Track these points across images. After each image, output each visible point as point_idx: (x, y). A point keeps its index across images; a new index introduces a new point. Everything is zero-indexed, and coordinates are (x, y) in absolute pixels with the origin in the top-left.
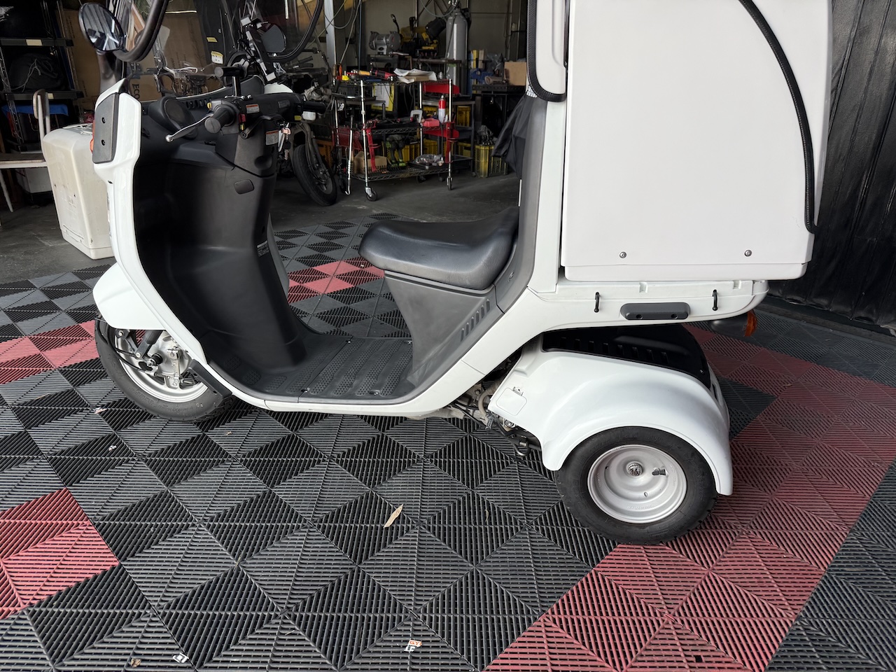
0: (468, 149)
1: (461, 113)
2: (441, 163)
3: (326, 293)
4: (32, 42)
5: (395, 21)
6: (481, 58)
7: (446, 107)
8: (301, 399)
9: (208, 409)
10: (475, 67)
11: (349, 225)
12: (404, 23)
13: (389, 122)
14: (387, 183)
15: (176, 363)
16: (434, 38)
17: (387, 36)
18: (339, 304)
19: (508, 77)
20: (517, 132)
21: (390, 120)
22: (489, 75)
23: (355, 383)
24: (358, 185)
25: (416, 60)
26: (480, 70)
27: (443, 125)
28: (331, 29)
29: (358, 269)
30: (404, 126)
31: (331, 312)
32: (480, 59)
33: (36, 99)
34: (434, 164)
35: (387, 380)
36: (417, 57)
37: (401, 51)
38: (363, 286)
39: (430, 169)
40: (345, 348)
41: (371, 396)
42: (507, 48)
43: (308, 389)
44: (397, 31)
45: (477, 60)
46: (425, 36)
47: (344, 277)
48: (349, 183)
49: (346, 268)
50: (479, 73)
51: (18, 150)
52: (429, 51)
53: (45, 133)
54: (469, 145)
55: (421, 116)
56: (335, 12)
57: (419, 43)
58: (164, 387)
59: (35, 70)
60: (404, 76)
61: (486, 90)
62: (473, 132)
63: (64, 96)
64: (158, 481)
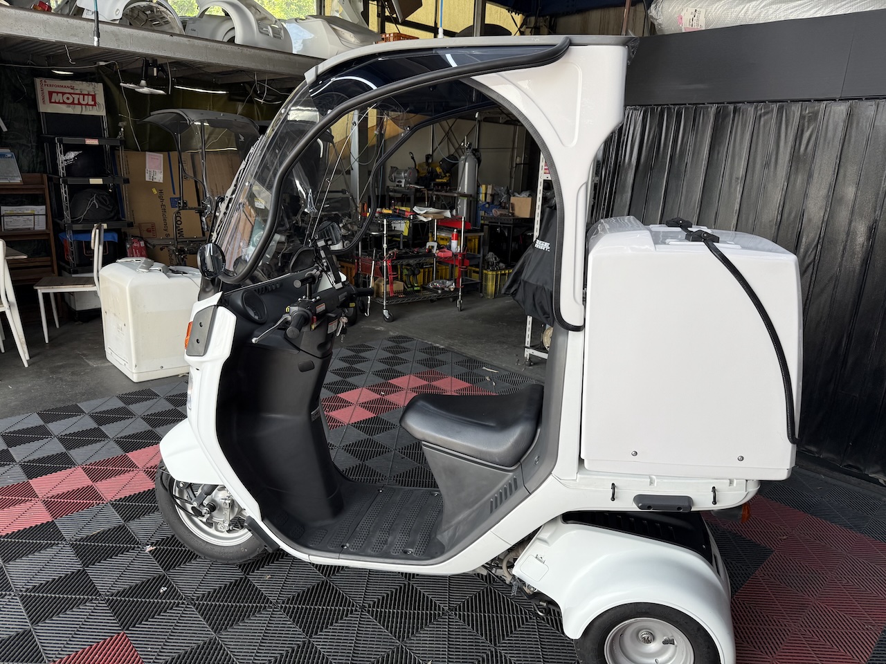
0: (477, 272)
1: (470, 240)
2: (452, 287)
3: (350, 423)
4: (93, 181)
5: (413, 158)
6: (490, 191)
7: (458, 238)
8: (342, 556)
9: (252, 553)
10: (483, 200)
11: (369, 348)
12: (421, 159)
13: (406, 253)
14: (404, 304)
15: (227, 512)
16: (447, 172)
17: (405, 172)
18: (363, 436)
19: (513, 209)
20: (526, 278)
21: (408, 250)
22: (496, 207)
23: (389, 540)
24: (376, 308)
25: (430, 192)
26: (488, 203)
27: (455, 255)
28: (356, 165)
29: (379, 396)
30: (420, 256)
31: (355, 444)
32: (488, 192)
33: (95, 233)
34: (446, 289)
35: (418, 537)
36: (431, 189)
37: (417, 184)
38: (384, 416)
39: (442, 293)
40: (378, 499)
41: (405, 556)
42: (511, 177)
43: (348, 545)
44: (414, 165)
45: (486, 194)
46: (438, 170)
47: (366, 406)
48: (369, 306)
49: (368, 395)
50: (487, 205)
51: (70, 273)
52: (442, 184)
54: (477, 269)
55: (435, 247)
56: (359, 153)
57: (433, 175)
58: (212, 531)
59: (94, 204)
60: (424, 213)
61: (494, 221)
62: (481, 258)
63: (116, 225)
64: (206, 627)
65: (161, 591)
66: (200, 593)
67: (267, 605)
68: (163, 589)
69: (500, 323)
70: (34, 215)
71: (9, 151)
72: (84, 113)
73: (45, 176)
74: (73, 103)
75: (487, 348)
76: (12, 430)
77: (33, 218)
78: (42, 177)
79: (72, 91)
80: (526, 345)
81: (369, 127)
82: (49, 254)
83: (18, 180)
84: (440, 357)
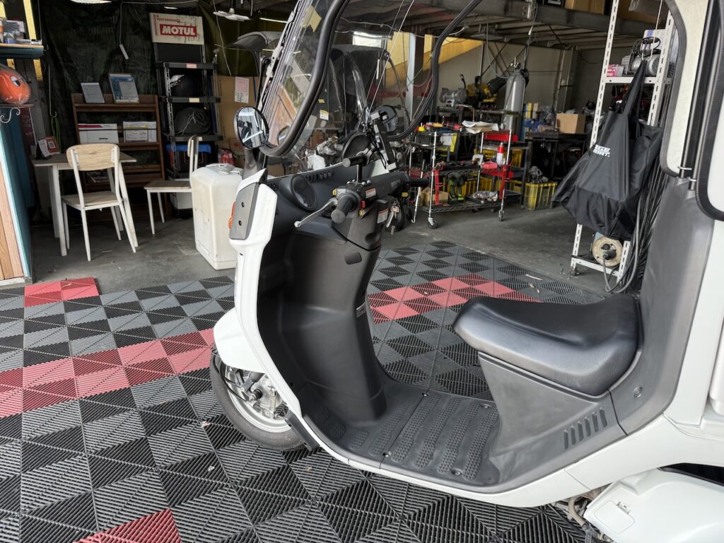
0: (519, 185)
1: (514, 155)
2: (495, 198)
3: (395, 319)
4: (192, 100)
5: (463, 80)
6: (536, 109)
7: (504, 151)
8: (383, 466)
10: (529, 117)
11: (414, 251)
12: (470, 81)
13: (453, 165)
14: (446, 214)
15: (273, 399)
16: (495, 93)
17: (456, 92)
18: (407, 333)
19: (559, 125)
20: (581, 184)
21: (454, 162)
22: (542, 124)
23: (435, 454)
24: (422, 215)
25: (478, 111)
26: (534, 120)
27: (500, 167)
28: (411, 87)
29: (422, 296)
30: (467, 168)
31: (399, 340)
32: (534, 110)
33: (191, 142)
34: (489, 200)
35: (468, 456)
36: (479, 109)
37: (465, 103)
38: (427, 315)
39: (484, 203)
40: (422, 404)
41: (453, 476)
42: (555, 99)
43: (390, 453)
44: (463, 87)
45: (532, 111)
46: (486, 91)
48: (415, 213)
50: (532, 122)
52: (489, 104)
53: (193, 170)
54: (520, 182)
55: (481, 160)
56: (415, 74)
57: (481, 96)
58: (259, 415)
59: (193, 120)
60: (471, 127)
61: (538, 136)
62: (525, 172)
63: (209, 138)
64: (245, 516)
65: (209, 470)
66: (243, 478)
67: (306, 500)
68: (211, 468)
69: (541, 233)
70: (148, 129)
71: (129, 76)
72: (187, 43)
73: (156, 97)
74: (179, 35)
75: (529, 256)
76: (113, 303)
77: (146, 132)
78: (154, 98)
79: (178, 24)
80: (573, 254)
81: (425, 52)
82: (159, 163)
83: (136, 100)
84: (481, 262)
